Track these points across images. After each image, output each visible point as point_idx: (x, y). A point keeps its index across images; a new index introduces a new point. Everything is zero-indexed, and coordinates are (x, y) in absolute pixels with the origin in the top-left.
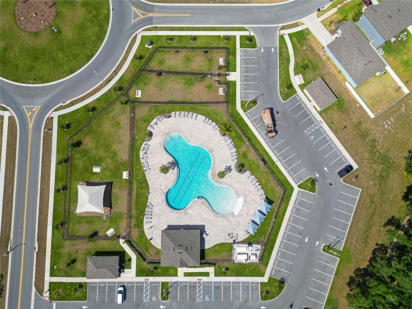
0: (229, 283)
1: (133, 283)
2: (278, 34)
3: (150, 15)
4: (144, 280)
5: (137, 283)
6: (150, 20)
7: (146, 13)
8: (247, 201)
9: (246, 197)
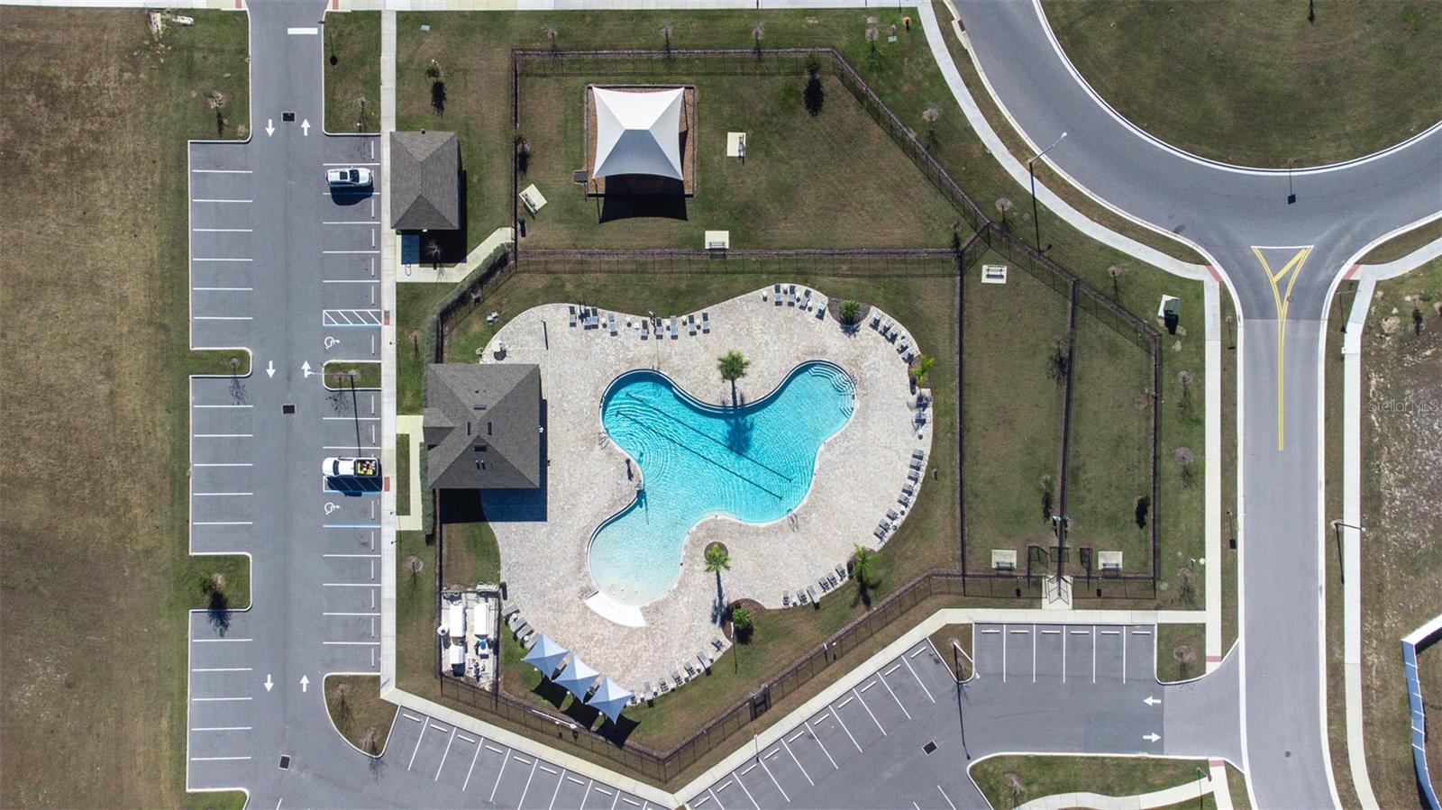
0: (378, 579)
1: (378, 275)
2: (1211, 759)
3: (1282, 309)
4: (386, 309)
5: (378, 288)
6: (1261, 308)
7: (1288, 294)
8: (632, 637)
9: (647, 635)
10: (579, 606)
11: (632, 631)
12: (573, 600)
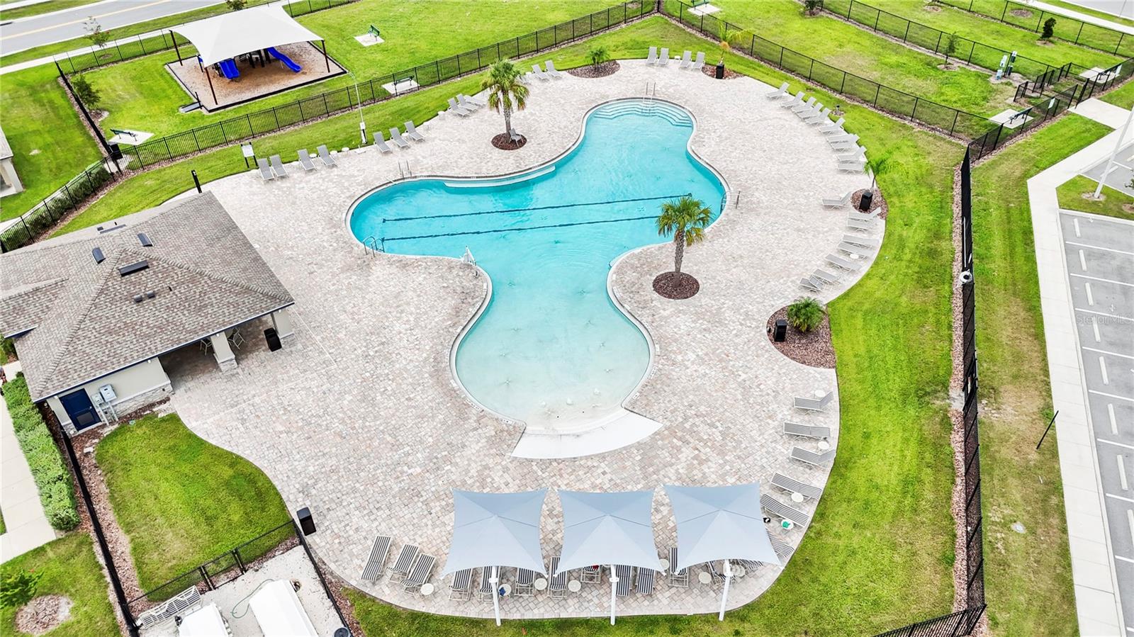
8: (657, 456)
9: (680, 439)
10: (506, 470)
11: (646, 449)
12: (486, 467)
